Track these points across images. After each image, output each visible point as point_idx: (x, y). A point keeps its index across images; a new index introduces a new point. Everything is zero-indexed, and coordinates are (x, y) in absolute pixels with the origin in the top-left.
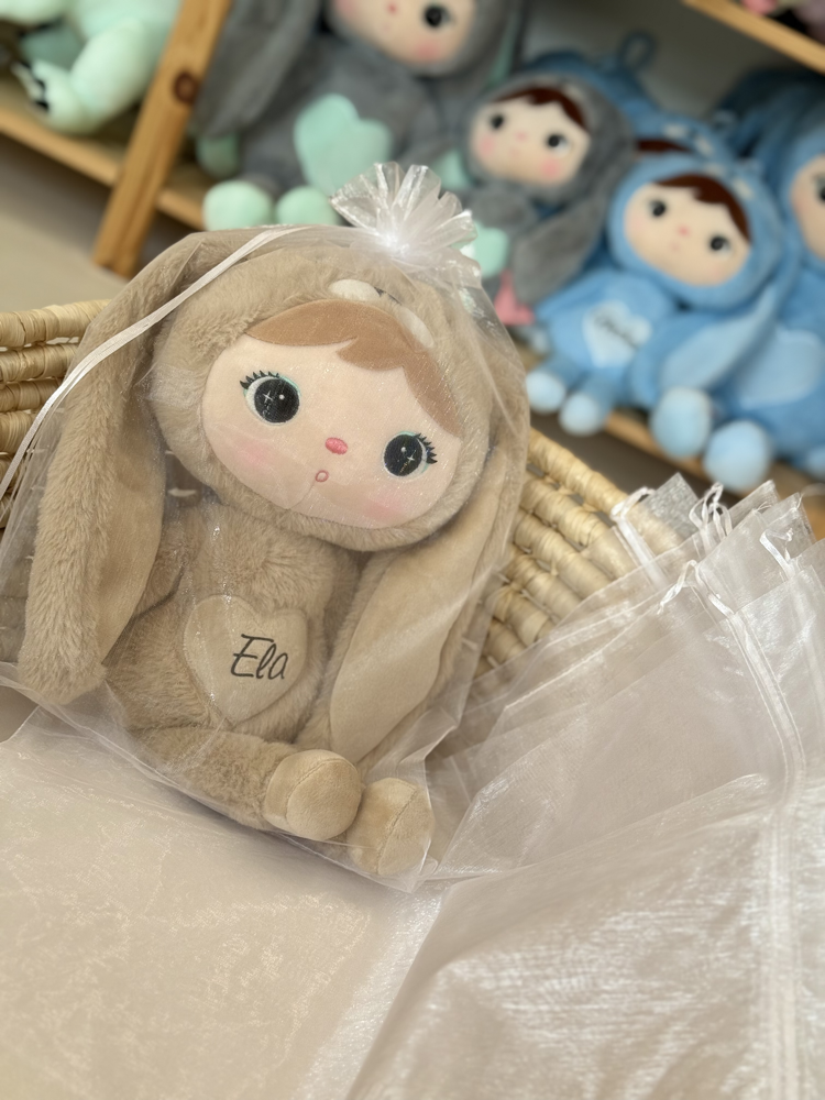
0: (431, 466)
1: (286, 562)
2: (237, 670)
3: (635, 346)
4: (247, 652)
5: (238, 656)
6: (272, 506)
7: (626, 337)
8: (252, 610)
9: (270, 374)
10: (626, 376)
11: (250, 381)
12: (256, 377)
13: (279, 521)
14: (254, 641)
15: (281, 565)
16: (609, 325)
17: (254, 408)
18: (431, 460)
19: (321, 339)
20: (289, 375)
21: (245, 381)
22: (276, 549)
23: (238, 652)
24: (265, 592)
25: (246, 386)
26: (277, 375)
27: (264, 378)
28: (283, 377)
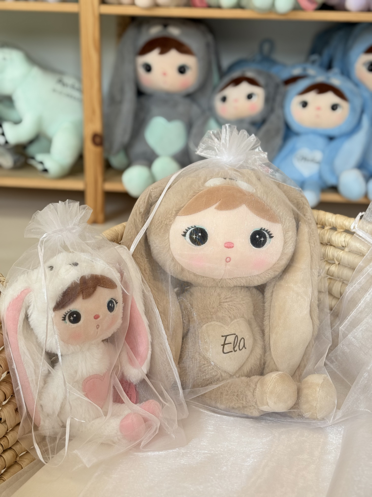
0: (272, 239)
1: (228, 300)
2: (225, 352)
3: (318, 163)
4: (226, 342)
5: (223, 345)
6: (214, 280)
7: (313, 161)
8: (222, 325)
9: (192, 227)
10: (320, 177)
11: (185, 233)
12: (187, 230)
13: (219, 284)
14: (228, 337)
15: (226, 302)
16: (304, 159)
17: (191, 243)
18: (271, 237)
19: (207, 205)
20: (200, 225)
21: (183, 234)
22: (223, 296)
23: (223, 344)
24: (224, 315)
25: (184, 235)
26: (195, 226)
27: (191, 230)
28: (197, 227)
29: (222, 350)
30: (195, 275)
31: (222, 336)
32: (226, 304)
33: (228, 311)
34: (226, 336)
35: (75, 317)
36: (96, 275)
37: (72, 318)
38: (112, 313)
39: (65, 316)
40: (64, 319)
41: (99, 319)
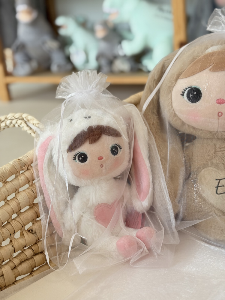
2: (218, 193)
4: (220, 185)
5: (217, 187)
8: (217, 170)
12: (185, 90)
17: (188, 101)
20: (195, 85)
21: (182, 93)
25: (183, 95)
26: (191, 87)
27: (188, 90)
28: (193, 87)
29: (215, 191)
30: (194, 128)
31: (216, 180)
32: (220, 152)
33: (222, 159)
34: (220, 180)
35: (83, 158)
36: (102, 126)
37: (80, 158)
38: (116, 156)
39: (76, 156)
40: (75, 159)
41: (102, 160)
